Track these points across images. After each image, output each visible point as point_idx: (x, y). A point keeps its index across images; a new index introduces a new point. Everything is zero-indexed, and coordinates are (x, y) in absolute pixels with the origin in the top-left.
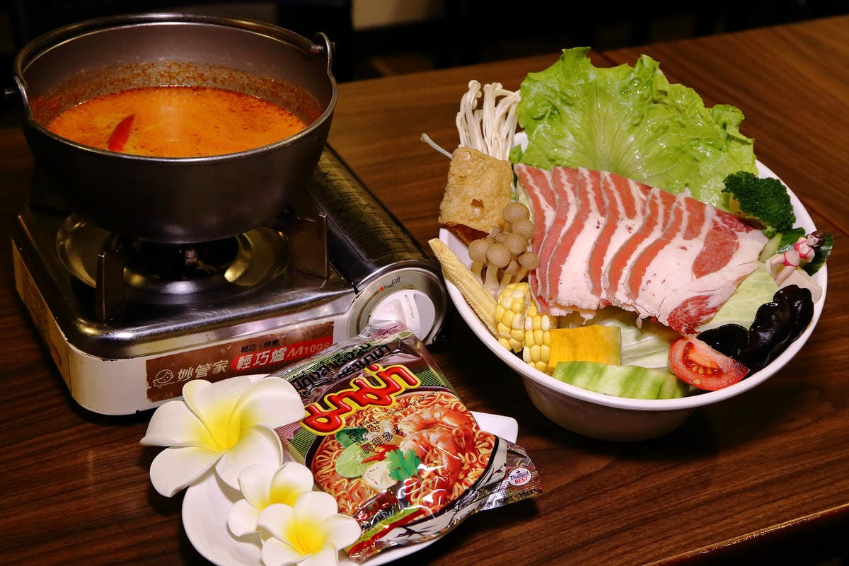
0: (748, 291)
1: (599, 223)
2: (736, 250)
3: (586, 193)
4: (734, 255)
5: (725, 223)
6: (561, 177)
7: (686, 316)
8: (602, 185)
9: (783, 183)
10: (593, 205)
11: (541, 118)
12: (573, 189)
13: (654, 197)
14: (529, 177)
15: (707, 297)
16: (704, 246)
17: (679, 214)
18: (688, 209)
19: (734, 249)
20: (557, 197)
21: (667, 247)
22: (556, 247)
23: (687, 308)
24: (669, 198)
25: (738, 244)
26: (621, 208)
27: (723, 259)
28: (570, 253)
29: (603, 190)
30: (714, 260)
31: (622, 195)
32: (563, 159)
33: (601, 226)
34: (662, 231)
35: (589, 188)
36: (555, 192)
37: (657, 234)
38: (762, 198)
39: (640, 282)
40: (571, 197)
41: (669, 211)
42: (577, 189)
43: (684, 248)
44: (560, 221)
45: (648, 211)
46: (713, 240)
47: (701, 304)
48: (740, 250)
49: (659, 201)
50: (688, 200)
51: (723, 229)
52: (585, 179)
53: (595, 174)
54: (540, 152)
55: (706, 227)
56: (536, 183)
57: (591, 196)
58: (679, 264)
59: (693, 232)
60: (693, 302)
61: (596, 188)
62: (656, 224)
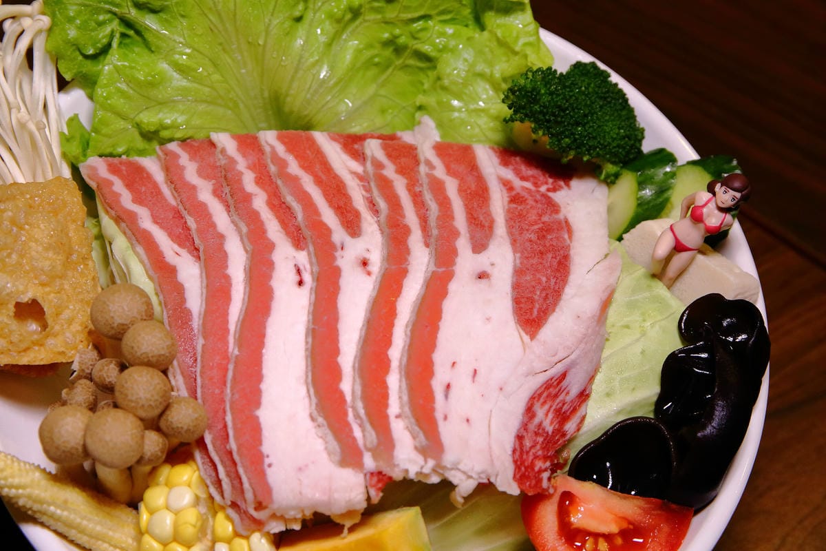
0: (627, 327)
1: (299, 272)
2: (570, 237)
3: (248, 198)
4: (572, 252)
5: (523, 178)
6: (183, 168)
7: (540, 439)
8: (273, 169)
9: (602, 66)
10: (273, 229)
11: (106, 50)
12: (217, 193)
13: (379, 165)
14: (118, 186)
15: (563, 376)
16: (515, 251)
17: (438, 188)
18: (450, 171)
19: (566, 236)
20: (192, 223)
21: (453, 287)
22: (231, 367)
23: (536, 421)
24: (404, 156)
25: (567, 222)
26: (329, 217)
27: (558, 270)
28: (265, 371)
29: (279, 182)
30: (544, 279)
31: (318, 182)
32: (174, 126)
33: (307, 278)
34: (427, 245)
35: (249, 182)
36: (184, 213)
37: (420, 261)
38: (585, 116)
39: (429, 397)
40: (221, 218)
41: (417, 189)
42: (227, 190)
43: (482, 276)
44: (218, 291)
45: (382, 204)
46: (522, 230)
47: (556, 396)
48: (576, 235)
49: (390, 171)
50: (441, 149)
51: (524, 194)
52: (232, 161)
53: (249, 143)
54: (122, 124)
55: (498, 204)
56: (138, 200)
57: (260, 202)
58: (488, 319)
59: (482, 226)
60: (542, 400)
61: (263, 179)
62: (407, 231)
